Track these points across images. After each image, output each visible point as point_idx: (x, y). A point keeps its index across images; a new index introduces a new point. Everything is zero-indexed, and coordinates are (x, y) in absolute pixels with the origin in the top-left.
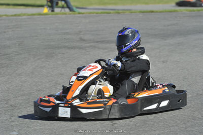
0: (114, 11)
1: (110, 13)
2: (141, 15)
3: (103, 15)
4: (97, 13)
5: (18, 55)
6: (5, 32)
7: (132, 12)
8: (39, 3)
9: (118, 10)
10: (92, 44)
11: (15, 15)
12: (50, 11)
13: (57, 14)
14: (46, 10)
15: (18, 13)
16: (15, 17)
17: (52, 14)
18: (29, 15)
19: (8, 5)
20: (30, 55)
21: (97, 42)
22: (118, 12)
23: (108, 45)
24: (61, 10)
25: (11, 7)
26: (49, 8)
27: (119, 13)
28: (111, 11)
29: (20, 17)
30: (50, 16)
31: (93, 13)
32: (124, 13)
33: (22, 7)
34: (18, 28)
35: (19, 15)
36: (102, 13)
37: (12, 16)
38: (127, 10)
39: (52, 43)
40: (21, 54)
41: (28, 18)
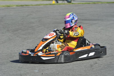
1: (90, 3)
2: (108, 5)
3: (86, 4)
4: (82, 4)
5: (38, 27)
6: (31, 15)
7: (102, 3)
11: (37, 5)
12: (56, 2)
13: (60, 4)
14: (54, 2)
15: (38, 4)
17: (57, 4)
18: (44, 5)
20: (45, 27)
24: (62, 2)
26: (55, 1)
27: (95, 3)
28: (91, 3)
29: (39, 6)
30: (56, 5)
31: (80, 4)
32: (98, 3)
34: (38, 12)
35: (39, 5)
36: (85, 3)
37: (35, 5)
39: (57, 21)
40: (40, 27)
41: (44, 7)
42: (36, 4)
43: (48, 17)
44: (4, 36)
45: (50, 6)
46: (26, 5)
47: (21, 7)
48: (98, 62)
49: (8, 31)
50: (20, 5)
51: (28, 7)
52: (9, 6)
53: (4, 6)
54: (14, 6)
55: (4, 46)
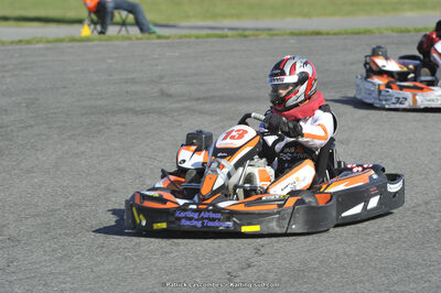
0: (235, 32)
1: (226, 36)
2: (293, 41)
3: (210, 40)
7: (273, 35)
8: (71, 15)
9: (244, 29)
10: (186, 104)
11: (20, 41)
14: (86, 31)
15: (28, 37)
16: (18, 47)
17: (101, 40)
18: (48, 41)
19: (5, 19)
20: (50, 128)
21: (198, 99)
22: (243, 34)
23: (219, 106)
24: (119, 31)
25: (12, 23)
26: (92, 26)
27: (245, 36)
29: (31, 46)
30: (95, 43)
31: (189, 37)
33: (36, 24)
34: (25, 69)
35: (28, 42)
37: (12, 43)
38: (263, 30)
39: (99, 102)
40: (31, 126)
41: (47, 48)
42: (17, 38)
43: (64, 87)
45: (70, 44)
48: (255, 260)
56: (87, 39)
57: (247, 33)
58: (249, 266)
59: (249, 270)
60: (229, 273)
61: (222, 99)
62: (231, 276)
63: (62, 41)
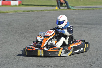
0: (91, 8)
1: (89, 9)
6: (36, 19)
7: (100, 9)
8: (53, 4)
9: (93, 8)
10: (80, 25)
14: (57, 8)
15: (43, 10)
18: (48, 11)
19: (38, 5)
21: (82, 24)
22: (93, 9)
23: (87, 26)
24: (64, 8)
27: (94, 9)
29: (44, 12)
33: (45, 7)
34: (43, 17)
37: (40, 11)
38: (98, 8)
40: (44, 30)
41: (48, 12)
42: (41, 10)
43: (52, 21)
44: (12, 38)
45: (53, 11)
46: (32, 11)
47: (27, 12)
49: (16, 33)
50: (27, 10)
51: (33, 13)
52: (17, 12)
53: (12, 12)
54: (21, 11)
55: (12, 47)
56: (57, 10)
57: (94, 8)
58: (95, 63)
59: (95, 64)
60: (90, 65)
61: (88, 24)
62: (91, 65)
63: (51, 10)
